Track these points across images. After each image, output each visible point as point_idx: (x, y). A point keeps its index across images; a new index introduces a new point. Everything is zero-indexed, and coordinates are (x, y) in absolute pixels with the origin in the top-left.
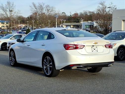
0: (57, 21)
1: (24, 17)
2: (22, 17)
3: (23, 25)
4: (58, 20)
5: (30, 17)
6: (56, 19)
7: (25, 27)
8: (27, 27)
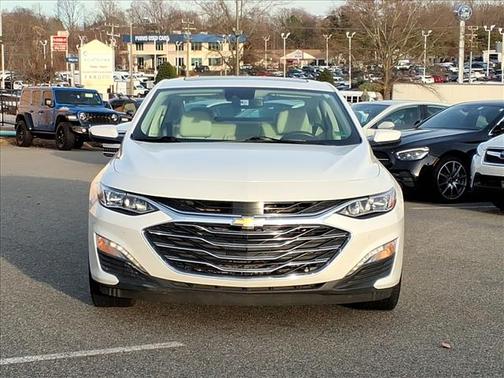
0: (467, 31)
1: (315, 18)
2: (305, 15)
3: (307, 56)
4: (470, 28)
5: (343, 16)
6: (462, 23)
7: (314, 63)
8: (322, 63)
